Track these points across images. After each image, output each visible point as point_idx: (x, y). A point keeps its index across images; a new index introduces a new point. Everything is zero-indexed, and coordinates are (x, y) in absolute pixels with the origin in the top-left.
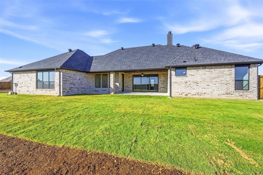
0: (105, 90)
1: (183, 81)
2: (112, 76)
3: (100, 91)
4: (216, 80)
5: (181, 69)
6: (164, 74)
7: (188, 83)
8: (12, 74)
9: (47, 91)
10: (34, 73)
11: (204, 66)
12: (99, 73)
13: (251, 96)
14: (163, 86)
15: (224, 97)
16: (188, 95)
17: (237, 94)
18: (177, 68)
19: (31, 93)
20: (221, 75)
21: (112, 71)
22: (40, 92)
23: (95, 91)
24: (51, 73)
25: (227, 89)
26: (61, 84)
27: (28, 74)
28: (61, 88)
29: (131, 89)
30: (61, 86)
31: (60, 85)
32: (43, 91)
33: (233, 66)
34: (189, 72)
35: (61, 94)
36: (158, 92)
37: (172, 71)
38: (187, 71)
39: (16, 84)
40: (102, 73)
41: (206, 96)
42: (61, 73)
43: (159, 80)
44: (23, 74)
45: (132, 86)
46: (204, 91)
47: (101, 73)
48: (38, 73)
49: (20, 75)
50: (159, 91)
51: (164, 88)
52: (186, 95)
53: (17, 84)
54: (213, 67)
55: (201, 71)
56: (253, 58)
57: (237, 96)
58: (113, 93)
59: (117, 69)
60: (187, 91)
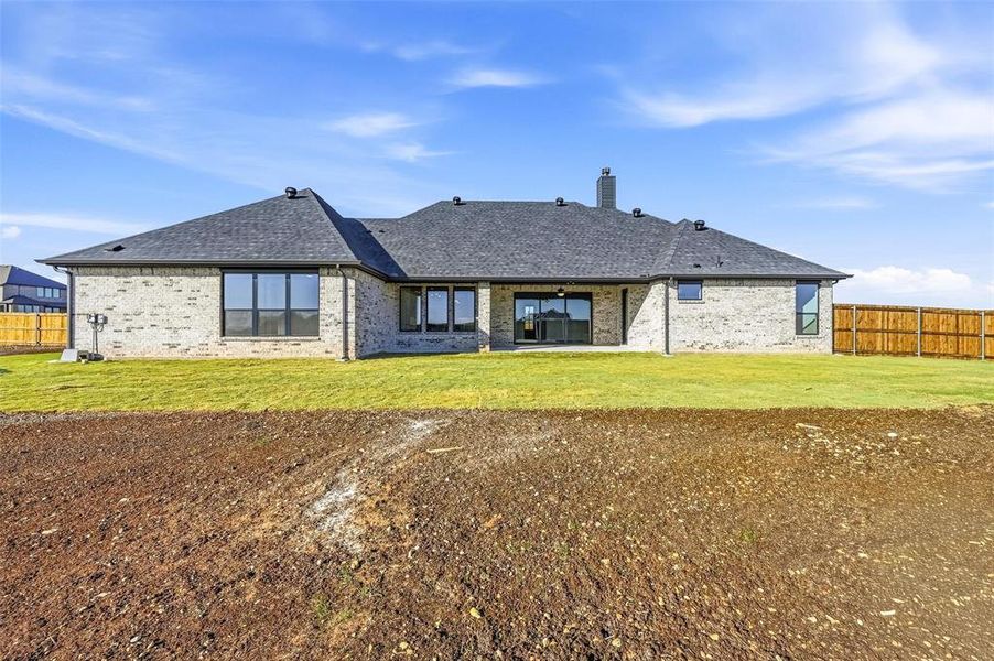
0: (439, 341)
1: (695, 313)
2: (485, 293)
3: (420, 344)
4: (763, 312)
5: (690, 283)
6: (609, 293)
7: (707, 319)
8: (71, 274)
9: (282, 345)
10: (211, 275)
11: (740, 280)
12: (418, 285)
13: (821, 347)
14: (607, 328)
15: (777, 350)
16: (707, 347)
17: (800, 342)
18: (681, 280)
19: (191, 351)
20: (773, 301)
21: (484, 280)
22: (241, 348)
23: (399, 343)
24: (296, 279)
25: (783, 332)
26: (352, 318)
27: (174, 278)
28: (351, 332)
29: (510, 335)
30: (352, 327)
31: (346, 323)
32: (256, 346)
33: (794, 282)
34: (708, 292)
35: (352, 354)
36: (591, 343)
37: (670, 288)
38: (704, 288)
39: (96, 317)
40: (425, 285)
41: (743, 350)
42: (351, 283)
43: (596, 310)
44: (142, 279)
45: (511, 327)
46: (740, 337)
47: (422, 285)
48: (226, 276)
49: (123, 279)
50: (595, 341)
51: (608, 331)
52: (703, 348)
53: (105, 319)
54: (757, 282)
55: (735, 292)
56: (825, 269)
57: (799, 346)
58: (488, 347)
59: (498, 274)
60: (702, 337)
